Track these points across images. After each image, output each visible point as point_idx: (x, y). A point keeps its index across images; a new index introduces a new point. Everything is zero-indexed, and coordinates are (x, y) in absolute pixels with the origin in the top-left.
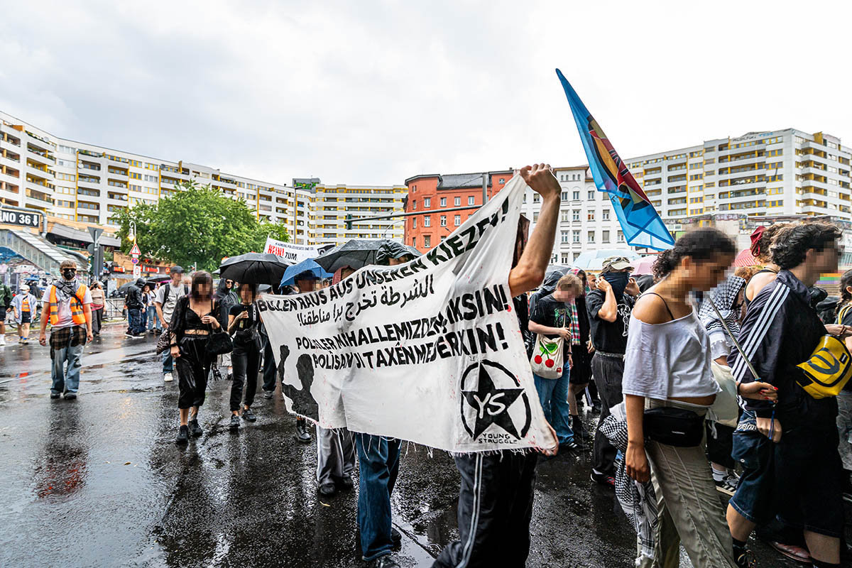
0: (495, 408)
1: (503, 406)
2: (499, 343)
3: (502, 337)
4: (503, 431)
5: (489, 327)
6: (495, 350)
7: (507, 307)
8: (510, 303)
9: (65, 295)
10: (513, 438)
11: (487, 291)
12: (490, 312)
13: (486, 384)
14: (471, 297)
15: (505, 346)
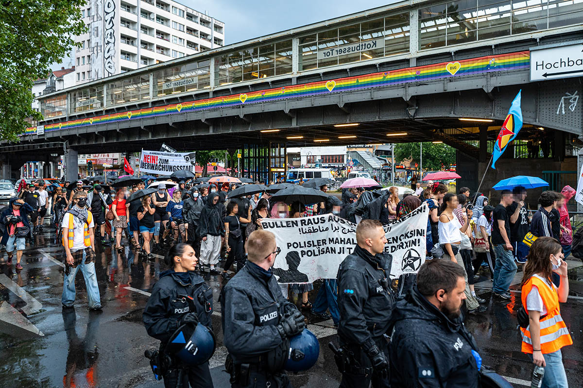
0: (410, 262)
1: (412, 261)
2: (417, 244)
3: (419, 243)
4: (410, 268)
5: (416, 240)
6: (415, 246)
7: (424, 236)
8: (425, 235)
9: (81, 221)
10: (413, 270)
11: (418, 230)
12: (417, 235)
13: (410, 256)
14: (412, 231)
15: (419, 245)
